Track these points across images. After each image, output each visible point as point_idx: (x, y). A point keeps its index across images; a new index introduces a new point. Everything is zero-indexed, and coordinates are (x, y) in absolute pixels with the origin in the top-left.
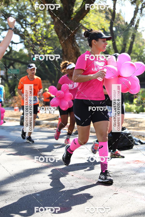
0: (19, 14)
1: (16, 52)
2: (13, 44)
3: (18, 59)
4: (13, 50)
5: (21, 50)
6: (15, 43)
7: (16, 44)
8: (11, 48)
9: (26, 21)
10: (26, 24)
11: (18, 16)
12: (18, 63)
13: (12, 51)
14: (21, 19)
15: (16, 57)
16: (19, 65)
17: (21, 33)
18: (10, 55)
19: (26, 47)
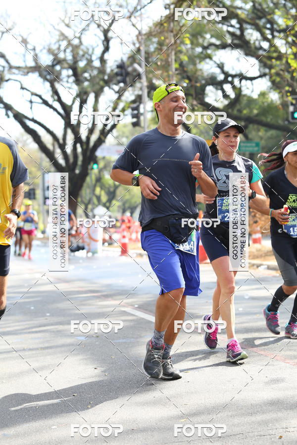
0: (254, 6)
1: (251, 101)
2: (243, 81)
3: (257, 115)
4: (245, 96)
5: (263, 94)
6: (247, 78)
7: (252, 79)
8: (238, 91)
9: (272, 22)
10: (272, 30)
11: (253, 12)
12: (256, 126)
13: (241, 98)
14: (260, 18)
15: (251, 111)
16: (259, 130)
17: (261, 52)
18: (238, 107)
19: (276, 86)
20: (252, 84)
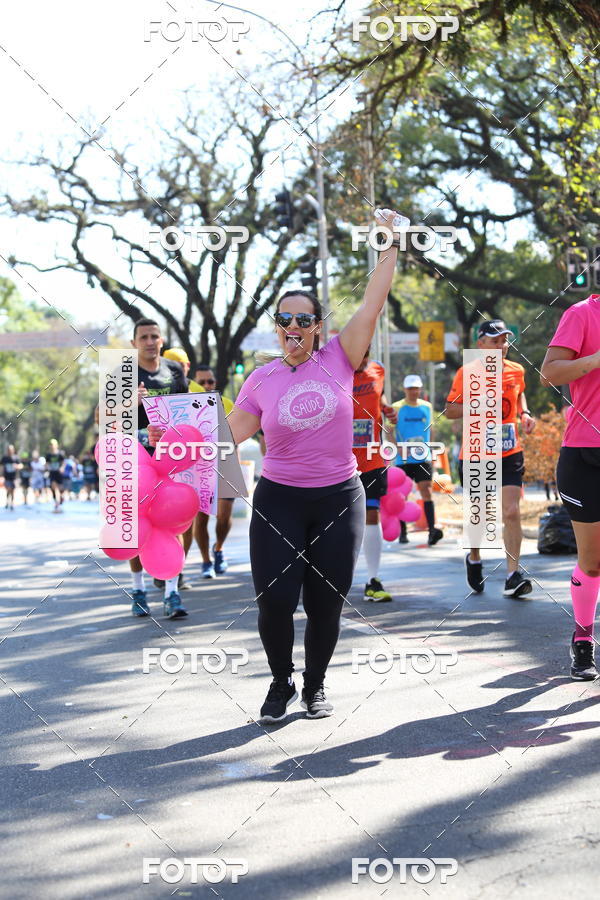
0: (506, 97)
1: (501, 256)
2: (490, 224)
3: (512, 281)
4: (493, 247)
5: (522, 246)
6: (496, 219)
7: (503, 219)
8: (481, 241)
9: (536, 123)
10: (537, 136)
11: (504, 107)
12: (511, 301)
13: (486, 251)
14: (517, 117)
15: (503, 275)
16: (515, 307)
17: (518, 175)
18: (480, 267)
19: (544, 229)
20: (505, 228)
